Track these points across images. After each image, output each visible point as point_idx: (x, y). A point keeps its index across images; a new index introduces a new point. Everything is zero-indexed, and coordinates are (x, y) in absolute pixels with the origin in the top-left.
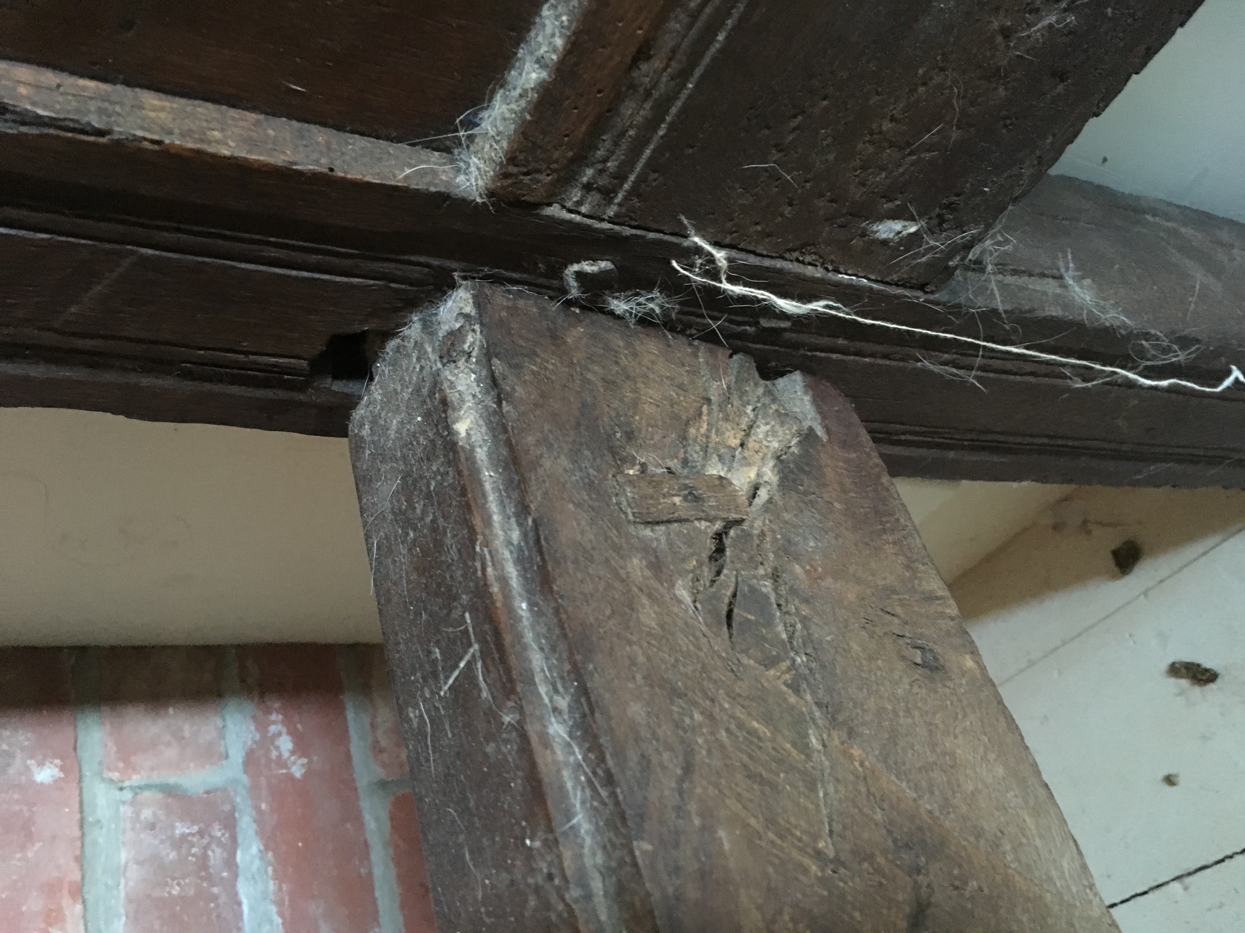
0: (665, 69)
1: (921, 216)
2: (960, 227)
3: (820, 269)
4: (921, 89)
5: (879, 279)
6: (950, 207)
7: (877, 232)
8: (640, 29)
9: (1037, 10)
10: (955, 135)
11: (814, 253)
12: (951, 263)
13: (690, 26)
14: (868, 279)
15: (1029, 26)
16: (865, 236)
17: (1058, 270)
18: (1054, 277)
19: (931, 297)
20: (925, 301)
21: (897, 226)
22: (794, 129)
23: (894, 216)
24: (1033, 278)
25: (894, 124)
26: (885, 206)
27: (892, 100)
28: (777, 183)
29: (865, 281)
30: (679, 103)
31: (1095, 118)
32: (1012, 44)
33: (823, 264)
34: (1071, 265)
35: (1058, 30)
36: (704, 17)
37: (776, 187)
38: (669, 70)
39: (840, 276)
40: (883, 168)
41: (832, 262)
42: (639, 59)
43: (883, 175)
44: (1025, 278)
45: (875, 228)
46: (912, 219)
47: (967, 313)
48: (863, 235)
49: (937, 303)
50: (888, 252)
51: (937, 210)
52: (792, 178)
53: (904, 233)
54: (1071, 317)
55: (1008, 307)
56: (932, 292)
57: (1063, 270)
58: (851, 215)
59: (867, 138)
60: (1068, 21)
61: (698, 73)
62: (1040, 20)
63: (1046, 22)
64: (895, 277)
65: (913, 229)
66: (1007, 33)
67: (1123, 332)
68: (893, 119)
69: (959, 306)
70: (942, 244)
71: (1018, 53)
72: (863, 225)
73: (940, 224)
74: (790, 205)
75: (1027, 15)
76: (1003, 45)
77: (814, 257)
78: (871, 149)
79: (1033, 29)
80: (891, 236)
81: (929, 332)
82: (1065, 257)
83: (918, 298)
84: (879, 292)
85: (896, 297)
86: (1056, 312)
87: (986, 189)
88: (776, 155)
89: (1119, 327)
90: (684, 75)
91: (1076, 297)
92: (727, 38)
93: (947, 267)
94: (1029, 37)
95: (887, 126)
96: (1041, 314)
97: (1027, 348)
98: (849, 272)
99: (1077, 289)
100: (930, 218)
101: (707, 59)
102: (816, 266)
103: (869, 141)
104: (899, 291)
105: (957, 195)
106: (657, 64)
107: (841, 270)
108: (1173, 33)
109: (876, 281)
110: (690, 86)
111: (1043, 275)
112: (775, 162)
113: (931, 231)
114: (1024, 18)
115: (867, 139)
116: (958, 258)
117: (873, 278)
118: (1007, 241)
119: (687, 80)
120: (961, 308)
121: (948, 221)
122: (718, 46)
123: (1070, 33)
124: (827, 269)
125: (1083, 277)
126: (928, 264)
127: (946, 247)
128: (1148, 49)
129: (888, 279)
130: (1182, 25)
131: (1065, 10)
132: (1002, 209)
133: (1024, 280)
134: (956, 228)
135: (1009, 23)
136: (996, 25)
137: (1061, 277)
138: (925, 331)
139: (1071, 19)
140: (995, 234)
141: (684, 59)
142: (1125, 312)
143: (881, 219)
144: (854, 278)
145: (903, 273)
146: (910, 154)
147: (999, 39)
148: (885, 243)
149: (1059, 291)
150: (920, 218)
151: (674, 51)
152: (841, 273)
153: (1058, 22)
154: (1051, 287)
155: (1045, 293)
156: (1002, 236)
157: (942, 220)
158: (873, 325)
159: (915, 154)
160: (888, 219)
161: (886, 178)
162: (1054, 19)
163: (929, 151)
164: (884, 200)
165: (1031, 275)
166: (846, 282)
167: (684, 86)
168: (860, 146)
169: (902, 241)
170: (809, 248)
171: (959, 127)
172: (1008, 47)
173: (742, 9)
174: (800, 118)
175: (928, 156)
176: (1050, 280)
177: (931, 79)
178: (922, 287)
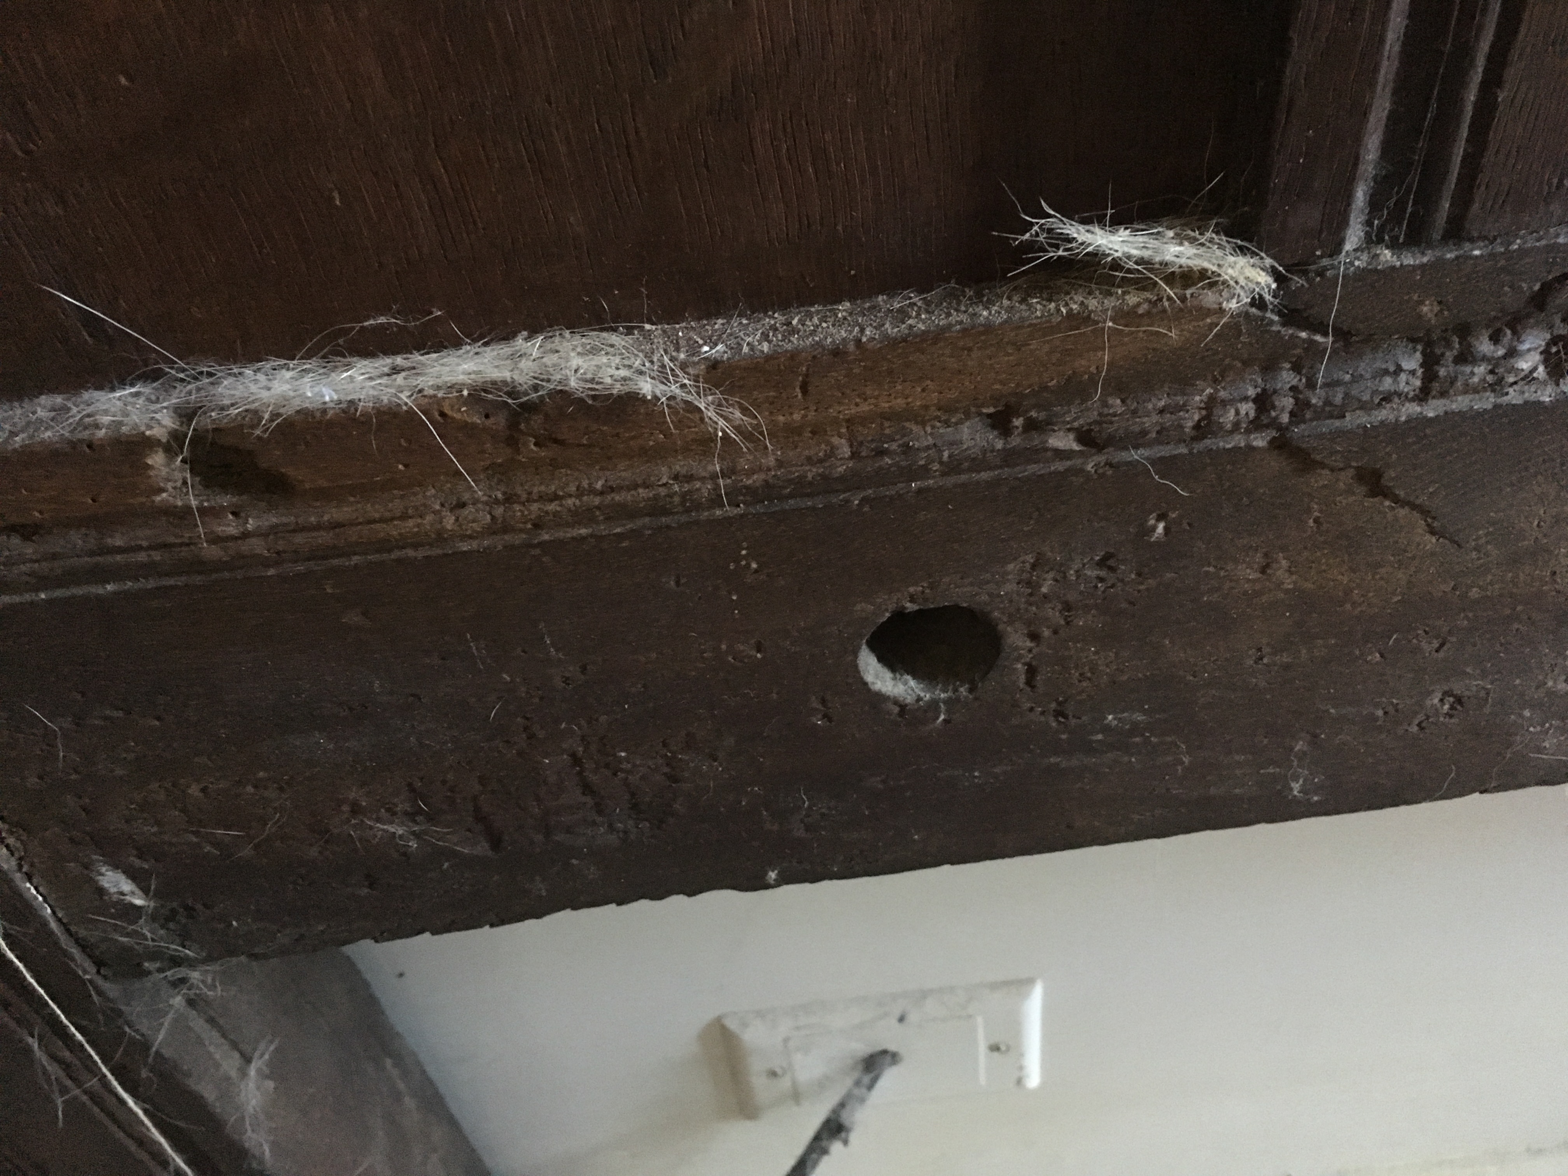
0: (32, 561)
1: (158, 895)
2: (184, 938)
3: (14, 863)
4: (250, 789)
5: (65, 921)
6: (190, 910)
7: (103, 875)
8: (41, 512)
9: (394, 814)
10: (247, 852)
11: (22, 841)
12: (146, 964)
13: (92, 554)
14: (54, 912)
15: (378, 820)
16: (87, 868)
17: (255, 1049)
18: (242, 1054)
19: (100, 981)
20: (90, 981)
21: (127, 886)
22: (106, 718)
23: (132, 875)
24: (223, 1040)
25: (201, 795)
26: (132, 858)
27: (218, 774)
28: (44, 747)
29: (49, 911)
30: (17, 599)
31: (373, 941)
32: (353, 821)
33: (21, 859)
34: (267, 1057)
35: (398, 844)
36: (109, 559)
37: (42, 751)
38: (37, 565)
39: (28, 885)
40: (158, 823)
41: (32, 865)
42: (17, 531)
43: (155, 829)
44: (215, 1034)
45: (103, 869)
46: (146, 891)
47: (119, 1027)
48: (86, 867)
49: (100, 993)
50: (97, 903)
51: (175, 904)
52: (64, 757)
53: (128, 898)
54: (218, 1110)
55: (167, 1052)
56: (105, 977)
57: (257, 1054)
58: (92, 838)
59: (169, 785)
60: (410, 844)
61: (59, 593)
62: (391, 823)
63: (392, 829)
64: (82, 933)
65: (138, 902)
66: (356, 809)
67: (255, 1165)
68: (204, 790)
69: (120, 1013)
70: (153, 940)
71: (352, 833)
72: (95, 857)
73: (168, 919)
74: (41, 778)
75: (383, 810)
76: (346, 816)
77: (18, 845)
78: (162, 796)
79: (378, 825)
80: (113, 890)
81: (62, 1017)
82: (271, 1042)
83: (85, 972)
84: (51, 933)
85: (65, 953)
86: (209, 1093)
87: (234, 923)
88: (67, 723)
89: (254, 1156)
90: (43, 582)
91: (243, 1094)
92: (115, 593)
93: (139, 965)
94: (371, 828)
95: (194, 790)
96: (193, 1084)
97: (146, 1111)
98: (41, 889)
99: (252, 1085)
100: (162, 906)
101: (78, 591)
102: (12, 854)
103: (166, 789)
104: (75, 951)
105: (205, 905)
106: (29, 550)
107: (35, 880)
108: (481, 926)
109: (59, 920)
110: (43, 596)
111: (235, 1045)
112: (61, 728)
113: (154, 918)
114: (379, 810)
115: (166, 785)
116: (158, 965)
117: (60, 915)
118: (213, 987)
119: (45, 588)
120: (120, 1017)
121: (178, 922)
122: (101, 591)
123: (404, 854)
124: (20, 867)
125: (268, 1077)
126: (125, 948)
127: (154, 946)
128: (453, 922)
129: (73, 929)
130: (492, 925)
131: (414, 833)
132: (232, 953)
133: (211, 1036)
134: (180, 935)
135: (364, 804)
136: (352, 795)
137: (248, 1060)
138: (59, 1012)
139: (413, 844)
140: (207, 971)
141: (59, 571)
142: (274, 1145)
143: (116, 867)
144: (40, 898)
145: (92, 935)
146: (193, 832)
147: (346, 808)
148: (101, 891)
149: (233, 1074)
150: (155, 895)
151: (54, 557)
152: (32, 884)
153: (401, 837)
154: (230, 1063)
155: (217, 1066)
156: (214, 980)
157: (172, 916)
158: (12, 962)
159: (197, 837)
160: (124, 872)
161: (154, 834)
162: (401, 832)
163: (213, 844)
164: (135, 852)
165: (224, 1036)
166: (26, 895)
167: (37, 590)
168: (155, 785)
169: (120, 902)
170: (21, 832)
171: (256, 847)
172: (348, 821)
173: (149, 587)
174: (120, 714)
175: (208, 848)
176: (236, 1055)
177: (266, 788)
178: (99, 964)
